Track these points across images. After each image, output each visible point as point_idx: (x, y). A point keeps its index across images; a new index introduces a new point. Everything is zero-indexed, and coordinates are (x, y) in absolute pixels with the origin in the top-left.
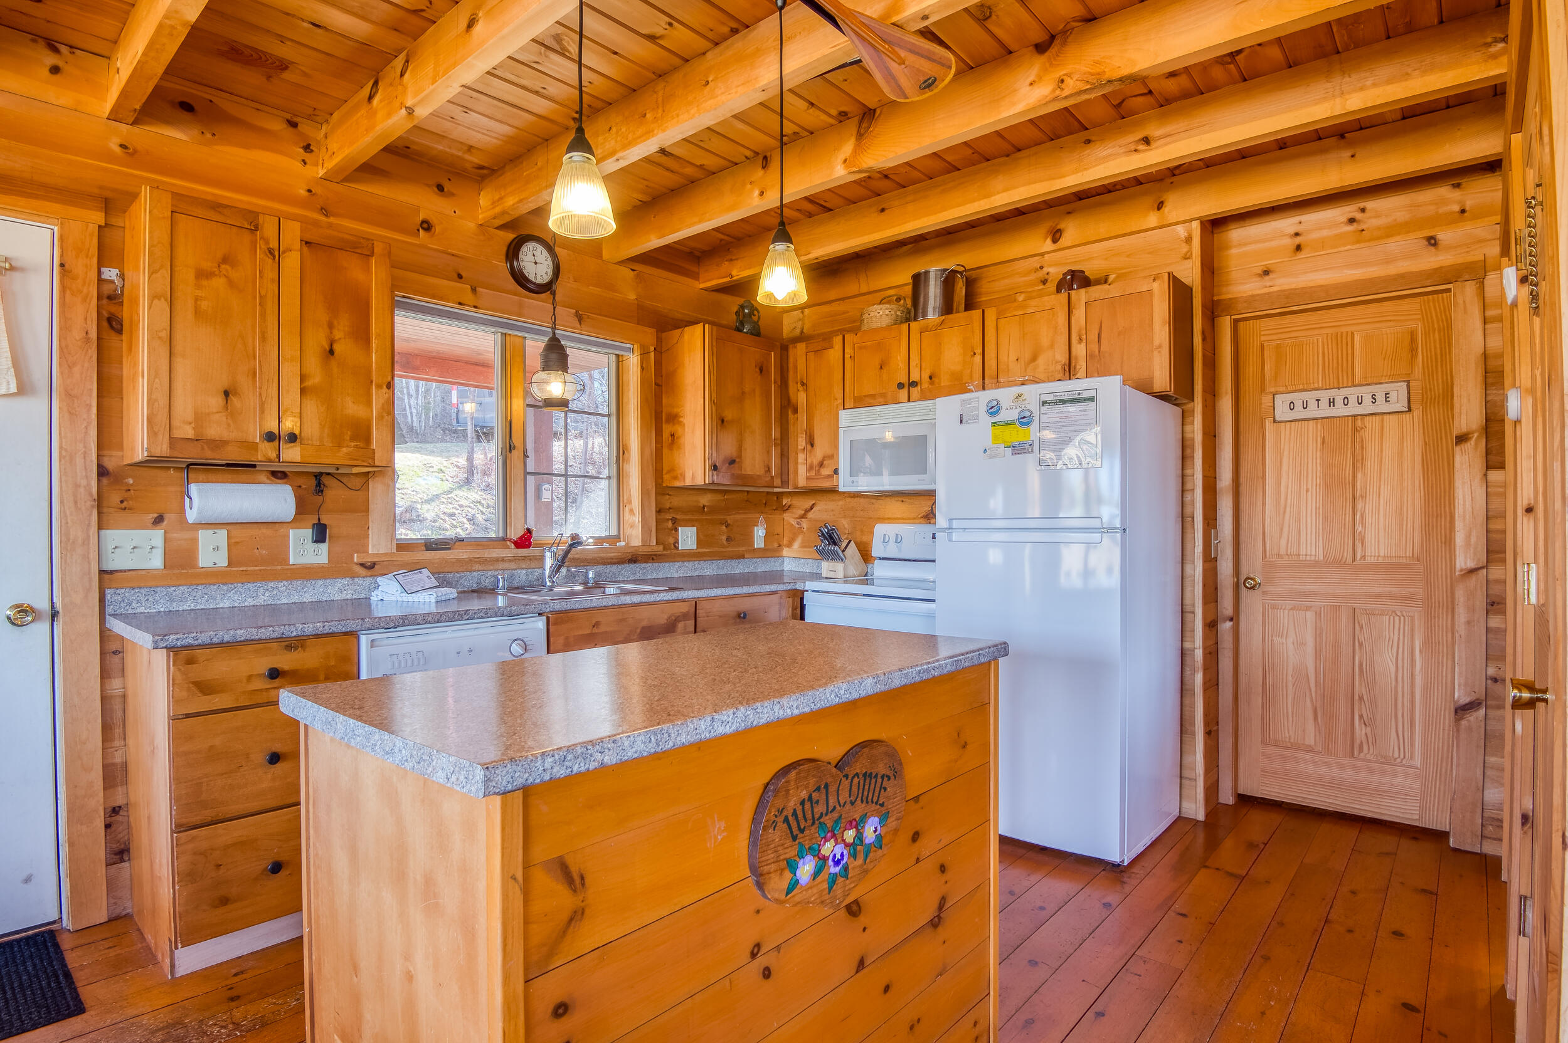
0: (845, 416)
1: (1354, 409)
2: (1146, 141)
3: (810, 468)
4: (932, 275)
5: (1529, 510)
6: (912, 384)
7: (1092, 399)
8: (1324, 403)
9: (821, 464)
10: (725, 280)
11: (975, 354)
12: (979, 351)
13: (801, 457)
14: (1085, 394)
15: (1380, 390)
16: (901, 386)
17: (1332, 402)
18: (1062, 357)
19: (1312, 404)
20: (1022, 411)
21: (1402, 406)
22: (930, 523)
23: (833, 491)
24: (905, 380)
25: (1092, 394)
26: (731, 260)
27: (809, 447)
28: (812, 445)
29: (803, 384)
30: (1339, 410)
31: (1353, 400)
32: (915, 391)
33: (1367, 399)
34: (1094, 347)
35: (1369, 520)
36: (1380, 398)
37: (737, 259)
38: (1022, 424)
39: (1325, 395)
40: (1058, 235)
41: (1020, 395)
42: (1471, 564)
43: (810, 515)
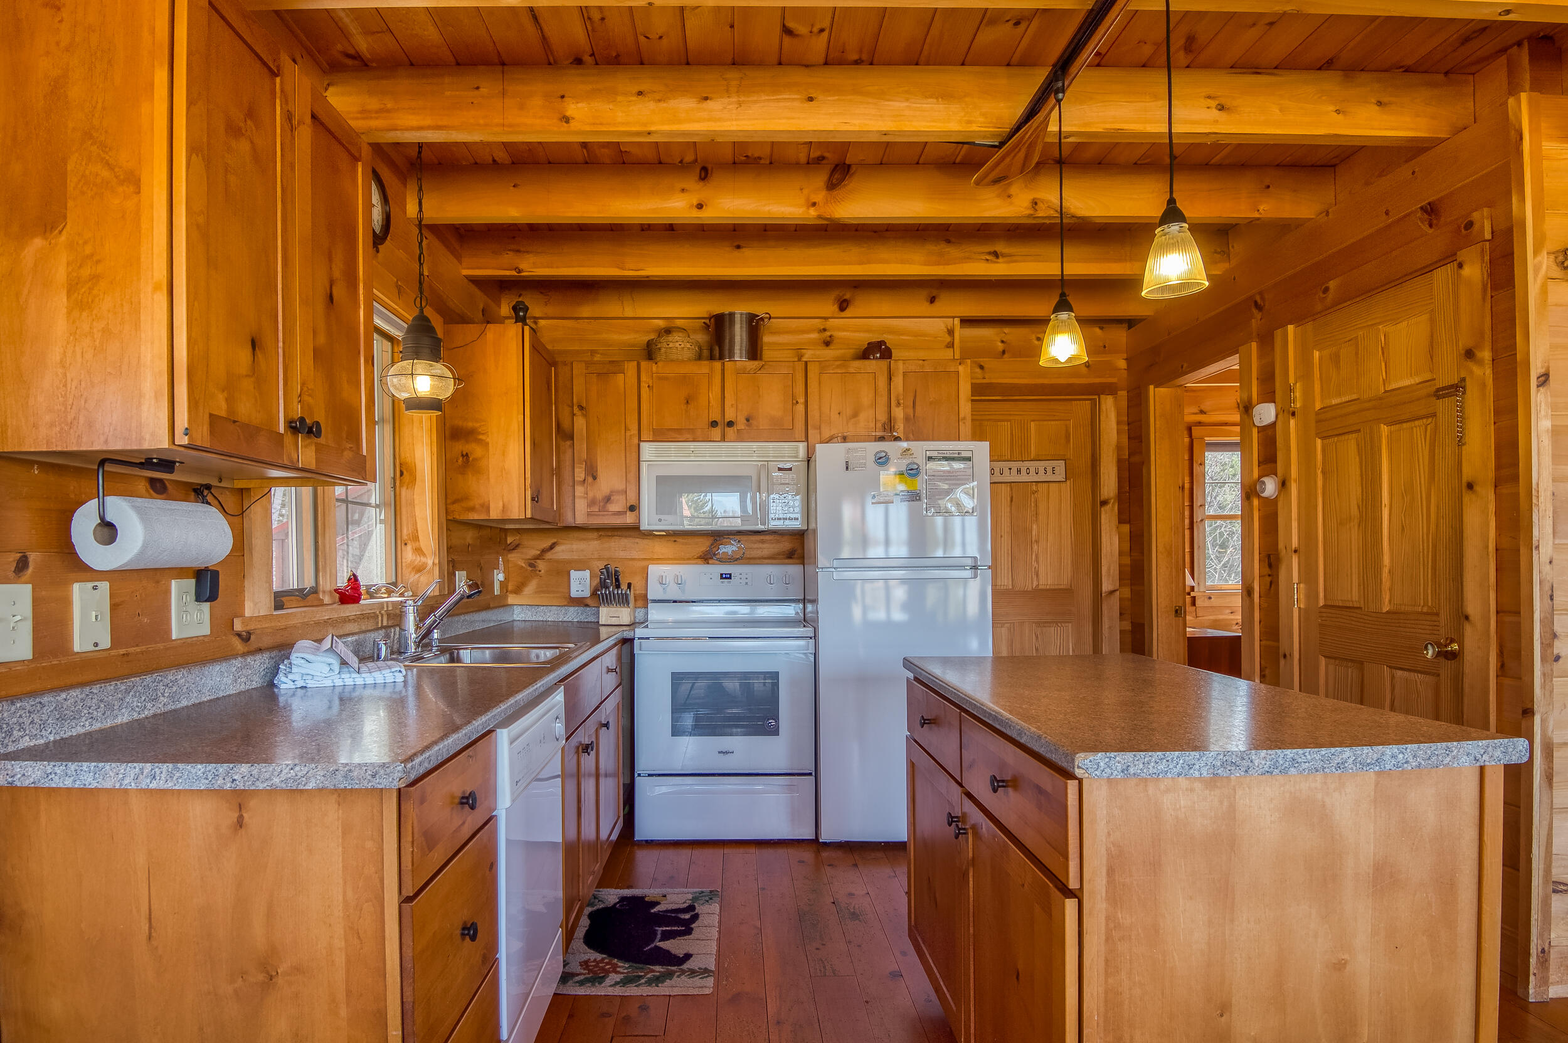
0: (648, 450)
1: (1033, 478)
2: (996, 255)
3: (592, 503)
4: (738, 318)
5: (1295, 551)
6: (730, 424)
7: (969, 459)
8: (1014, 471)
9: (608, 499)
10: (508, 273)
11: (797, 402)
12: (801, 400)
13: (579, 490)
14: (964, 454)
15: (1049, 464)
16: (714, 424)
17: (1019, 471)
18: (882, 417)
19: (1006, 471)
20: (909, 464)
21: (1061, 477)
22: (708, 563)
23: (634, 530)
24: (718, 418)
25: (968, 454)
26: (518, 251)
27: (590, 479)
28: (595, 478)
29: (581, 408)
30: (1024, 478)
31: (1032, 470)
32: (730, 432)
33: (1042, 471)
34: (910, 411)
35: (1041, 559)
36: (1049, 470)
37: (528, 252)
38: (910, 475)
39: (1015, 465)
40: (845, 305)
41: (908, 450)
42: (1111, 588)
43: (549, 555)
